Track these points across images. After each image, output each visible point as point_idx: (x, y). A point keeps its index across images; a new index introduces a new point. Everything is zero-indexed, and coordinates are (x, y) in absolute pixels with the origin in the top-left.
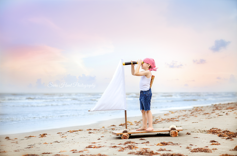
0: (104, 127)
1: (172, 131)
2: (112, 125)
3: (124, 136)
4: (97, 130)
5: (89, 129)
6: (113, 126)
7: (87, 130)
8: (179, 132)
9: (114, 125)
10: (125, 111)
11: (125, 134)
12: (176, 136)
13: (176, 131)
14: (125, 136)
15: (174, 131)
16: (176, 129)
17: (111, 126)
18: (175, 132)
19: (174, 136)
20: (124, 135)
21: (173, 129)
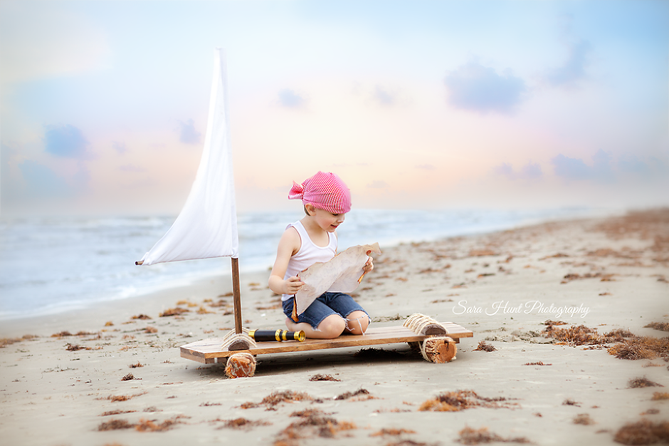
0: (111, 325)
1: (432, 338)
2: (138, 315)
3: (236, 365)
4: (92, 337)
5: (60, 332)
6: (141, 317)
7: (54, 336)
8: (457, 341)
9: (144, 314)
10: (235, 261)
11: (239, 356)
12: (449, 360)
13: (450, 340)
14: (243, 365)
15: (438, 338)
16: (448, 332)
17: (134, 318)
18: (446, 342)
19: (442, 361)
20: (234, 362)
21: (434, 331)
